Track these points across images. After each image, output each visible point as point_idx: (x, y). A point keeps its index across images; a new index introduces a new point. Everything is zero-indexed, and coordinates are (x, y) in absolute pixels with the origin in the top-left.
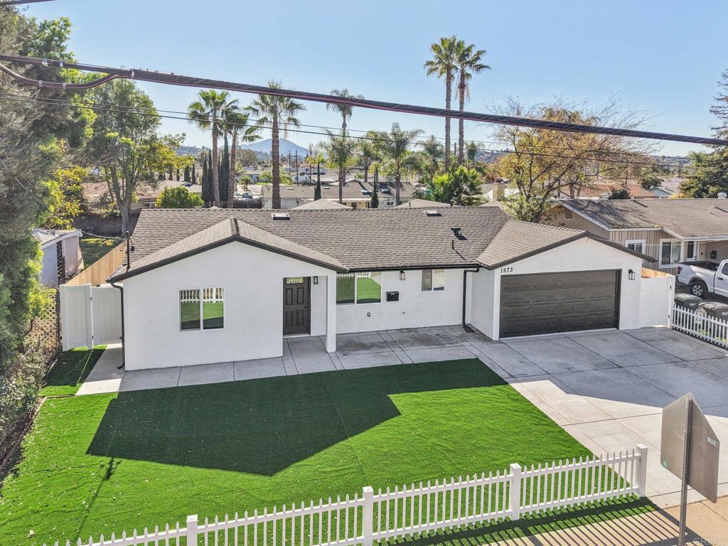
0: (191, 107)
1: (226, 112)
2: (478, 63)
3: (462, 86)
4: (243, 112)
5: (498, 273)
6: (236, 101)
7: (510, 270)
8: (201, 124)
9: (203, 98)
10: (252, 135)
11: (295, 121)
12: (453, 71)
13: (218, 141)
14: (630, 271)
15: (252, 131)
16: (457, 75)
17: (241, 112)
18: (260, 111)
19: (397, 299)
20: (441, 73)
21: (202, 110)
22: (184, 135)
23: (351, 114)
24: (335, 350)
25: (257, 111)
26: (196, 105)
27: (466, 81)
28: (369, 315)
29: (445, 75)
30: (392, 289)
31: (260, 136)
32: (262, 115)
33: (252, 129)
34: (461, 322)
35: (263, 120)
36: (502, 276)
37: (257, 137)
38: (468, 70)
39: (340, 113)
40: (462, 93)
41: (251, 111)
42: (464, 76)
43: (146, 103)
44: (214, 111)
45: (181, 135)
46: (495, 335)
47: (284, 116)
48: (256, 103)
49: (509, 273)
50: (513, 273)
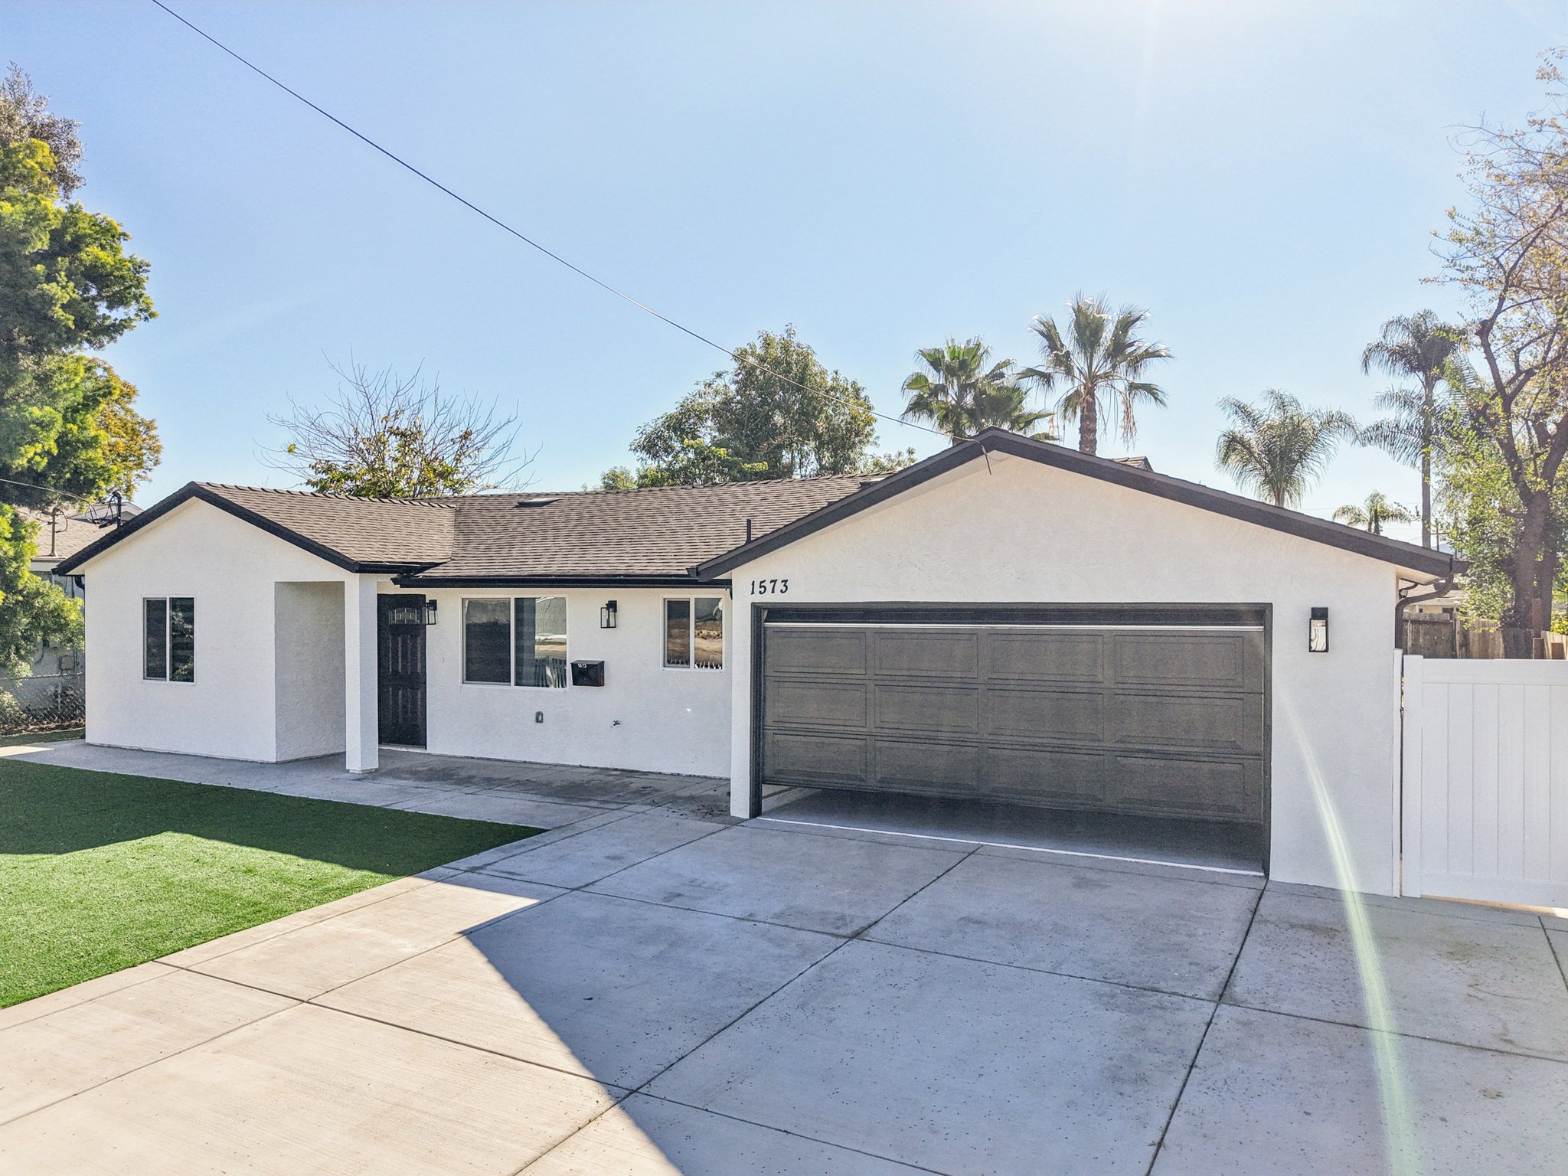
0: (908, 387)
4: (1013, 384)
5: (742, 593)
6: (1006, 364)
7: (779, 586)
9: (932, 364)
11: (1151, 391)
14: (1319, 615)
17: (1008, 381)
18: (1055, 377)
19: (601, 683)
25: (1049, 377)
26: (918, 381)
30: (588, 656)
32: (1060, 386)
36: (754, 609)
41: (1032, 380)
46: (738, 803)
49: (777, 598)
50: (789, 598)
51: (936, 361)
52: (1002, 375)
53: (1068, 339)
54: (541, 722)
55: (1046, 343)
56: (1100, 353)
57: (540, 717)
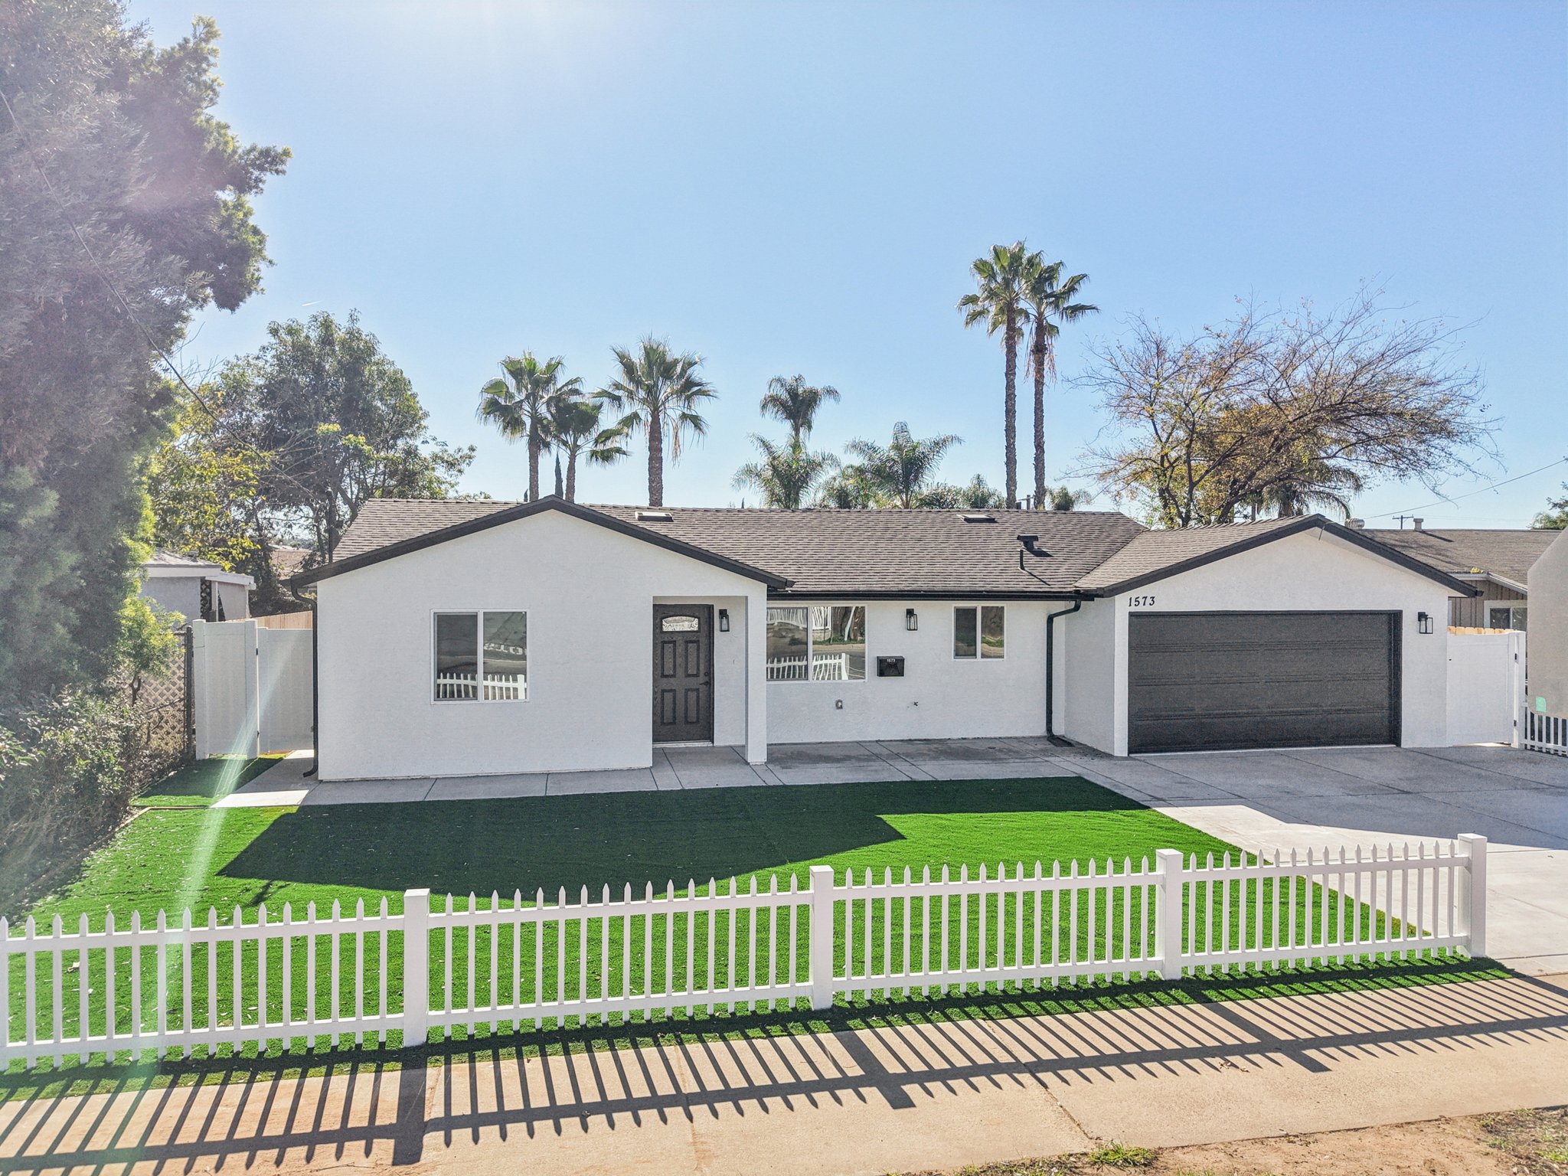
0: (486, 390)
1: (557, 400)
2: (1073, 300)
3: (1039, 350)
4: (591, 401)
5: (1122, 606)
6: (576, 380)
7: (1149, 601)
8: (505, 428)
9: (511, 373)
10: (609, 445)
11: (696, 421)
12: (1020, 322)
13: (540, 459)
14: (1422, 616)
15: (608, 438)
16: (1028, 329)
17: (586, 398)
18: (624, 400)
19: (901, 674)
20: (995, 326)
21: (509, 396)
22: (472, 449)
23: (810, 427)
24: (763, 758)
25: (618, 399)
26: (496, 386)
27: (1047, 340)
28: (839, 705)
29: (1002, 329)
30: (891, 652)
31: (624, 449)
32: (628, 411)
33: (607, 435)
34: (1041, 731)
35: (631, 420)
36: (1131, 615)
37: (619, 450)
38: (1052, 317)
39: (787, 426)
40: (1040, 364)
41: (606, 400)
42: (1043, 330)
43: (398, 385)
44: (533, 397)
45: (466, 451)
46: (1120, 747)
47: (673, 410)
48: (618, 386)
49: (1147, 609)
50: (1155, 608)
51: (514, 369)
52: (575, 391)
54: (841, 707)
57: (840, 704)
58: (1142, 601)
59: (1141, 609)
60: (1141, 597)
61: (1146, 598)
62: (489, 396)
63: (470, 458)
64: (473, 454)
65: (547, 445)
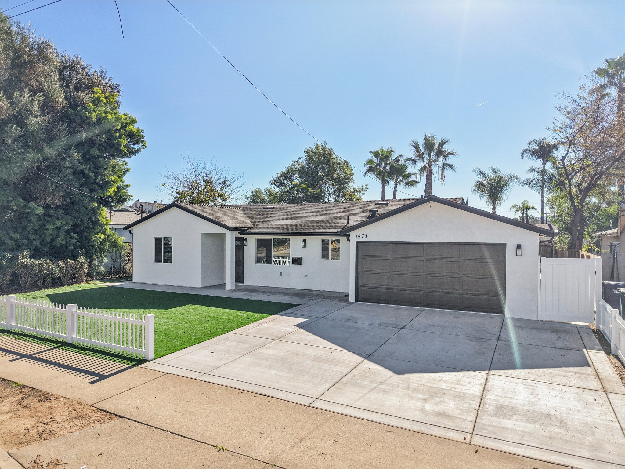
0: (366, 164)
5: (353, 238)
6: (401, 156)
7: (365, 236)
9: (374, 156)
11: (450, 166)
14: (519, 247)
17: (402, 162)
19: (301, 264)
25: (415, 161)
26: (370, 162)
30: (297, 256)
33: (409, 176)
36: (357, 242)
41: (411, 162)
46: (352, 298)
49: (364, 240)
50: (367, 240)
51: (376, 155)
52: (399, 160)
53: (422, 148)
55: (415, 150)
56: (434, 153)
57: (281, 274)
58: (361, 237)
59: (361, 240)
60: (361, 235)
61: (363, 235)
62: (369, 165)
63: (367, 189)
64: (368, 187)
65: (388, 182)
